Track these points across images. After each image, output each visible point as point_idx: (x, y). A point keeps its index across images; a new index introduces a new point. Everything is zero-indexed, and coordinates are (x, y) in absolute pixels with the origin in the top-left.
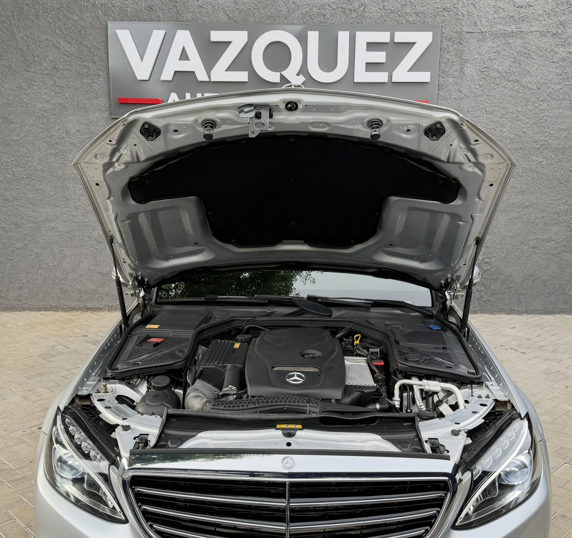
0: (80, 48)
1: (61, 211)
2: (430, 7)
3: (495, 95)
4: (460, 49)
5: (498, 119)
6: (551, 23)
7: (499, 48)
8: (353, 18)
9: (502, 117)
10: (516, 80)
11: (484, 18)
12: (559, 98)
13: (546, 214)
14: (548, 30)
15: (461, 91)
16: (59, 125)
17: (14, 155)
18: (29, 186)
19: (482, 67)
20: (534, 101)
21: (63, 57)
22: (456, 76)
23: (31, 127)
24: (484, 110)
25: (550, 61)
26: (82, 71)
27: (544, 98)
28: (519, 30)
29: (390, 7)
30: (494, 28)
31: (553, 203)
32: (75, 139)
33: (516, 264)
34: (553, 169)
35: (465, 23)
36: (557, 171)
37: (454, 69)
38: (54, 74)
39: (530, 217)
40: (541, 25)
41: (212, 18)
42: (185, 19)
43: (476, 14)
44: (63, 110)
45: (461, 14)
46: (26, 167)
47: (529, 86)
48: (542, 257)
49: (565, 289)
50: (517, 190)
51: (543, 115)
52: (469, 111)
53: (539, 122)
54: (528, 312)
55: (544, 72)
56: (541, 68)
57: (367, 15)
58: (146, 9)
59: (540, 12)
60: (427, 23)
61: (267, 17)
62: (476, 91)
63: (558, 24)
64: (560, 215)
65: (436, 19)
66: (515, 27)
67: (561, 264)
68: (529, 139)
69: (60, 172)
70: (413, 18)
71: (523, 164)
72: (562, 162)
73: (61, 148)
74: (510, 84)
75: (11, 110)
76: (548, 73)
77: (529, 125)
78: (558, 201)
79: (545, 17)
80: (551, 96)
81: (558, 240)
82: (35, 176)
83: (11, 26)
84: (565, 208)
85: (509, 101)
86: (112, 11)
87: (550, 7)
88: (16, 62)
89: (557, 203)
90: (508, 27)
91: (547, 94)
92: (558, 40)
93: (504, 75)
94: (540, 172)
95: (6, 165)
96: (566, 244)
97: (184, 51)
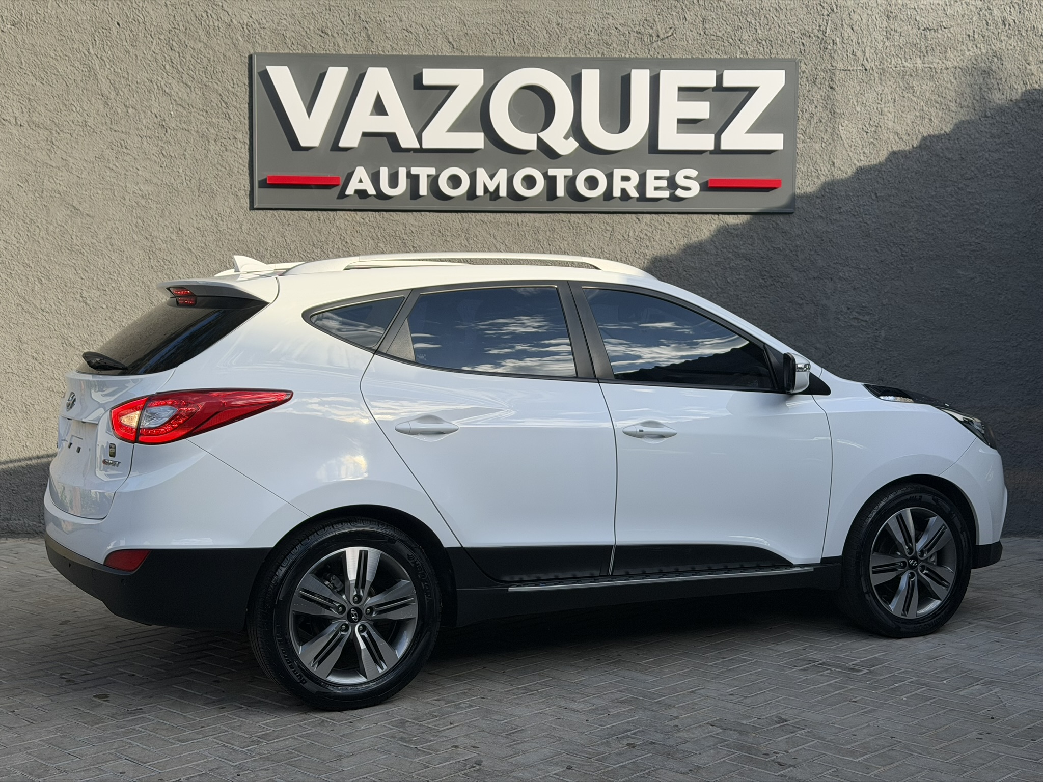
0: (204, 95)
2: (780, 30)
3: (890, 169)
4: (832, 97)
5: (897, 209)
8: (654, 48)
9: (904, 205)
10: (924, 146)
12: (998, 174)
14: (975, 66)
15: (834, 163)
16: (166, 220)
19: (867, 126)
20: (955, 180)
21: (176, 108)
22: (825, 140)
23: (117, 222)
24: (873, 195)
25: (979, 114)
26: (207, 131)
27: (973, 174)
28: (927, 65)
29: (716, 31)
30: (886, 63)
32: (192, 243)
34: (993, 290)
35: (839, 55)
37: (822, 129)
38: (159, 135)
39: (958, 370)
40: (962, 57)
41: (425, 49)
42: (380, 49)
43: (855, 41)
44: (173, 195)
45: (831, 42)
46: (107, 289)
47: (947, 155)
51: (972, 202)
52: (849, 196)
53: (967, 214)
55: (970, 133)
56: (966, 126)
57: (677, 44)
58: (316, 34)
59: (960, 37)
60: (777, 56)
61: (514, 47)
63: (990, 56)
65: (790, 49)
66: (920, 62)
68: (950, 241)
70: (752, 48)
73: (168, 259)
74: (915, 153)
75: (83, 194)
76: (977, 133)
77: (949, 219)
79: (970, 44)
80: (984, 172)
82: (120, 304)
83: (90, 58)
85: (915, 180)
86: (261, 36)
87: (976, 30)
88: (96, 116)
90: (909, 61)
91: (977, 168)
92: (992, 81)
93: (905, 138)
95: (72, 286)
97: (379, 100)
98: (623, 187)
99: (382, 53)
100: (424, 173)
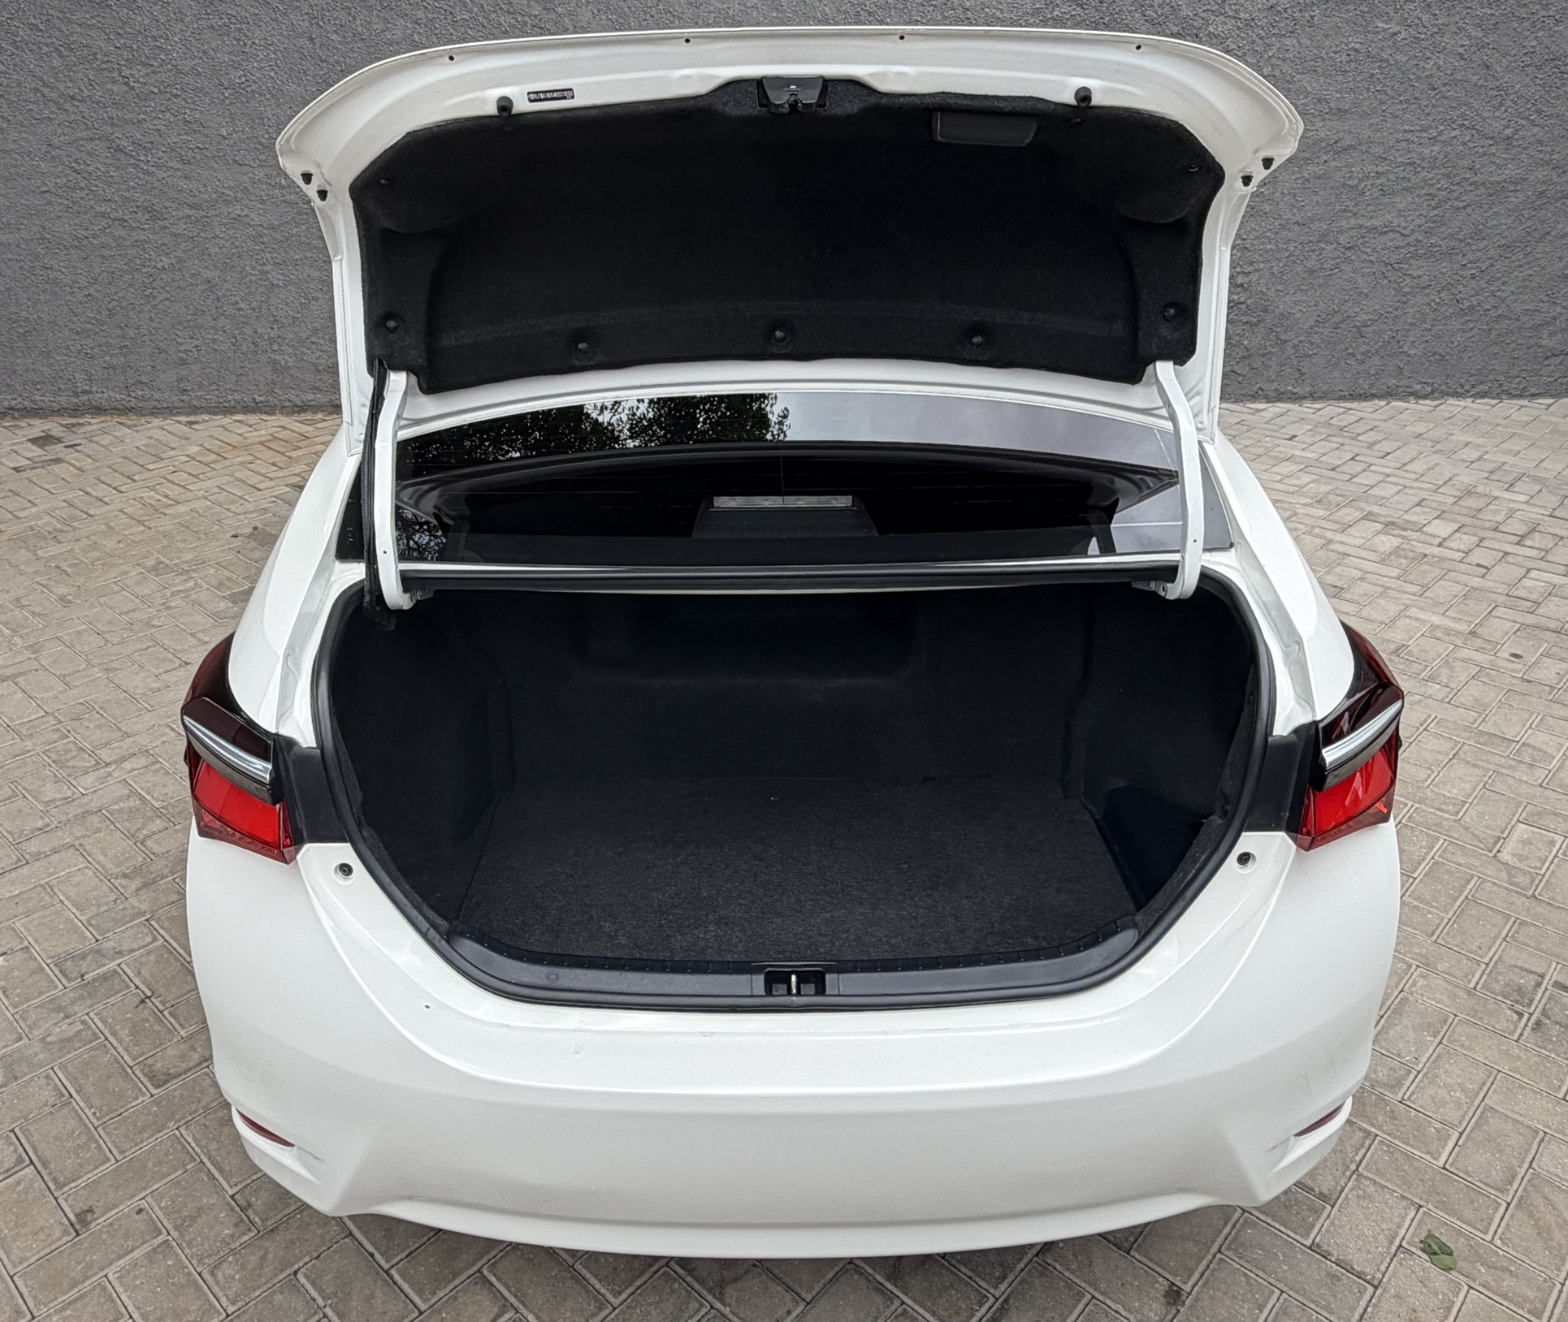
1: (251, 175)
13: (1386, 167)
31: (1408, 140)
33: (1303, 287)
36: (1429, 58)
48: (1364, 270)
49: (1401, 343)
64: (1419, 169)
67: (1402, 285)
69: (236, 76)
72: (1444, 34)
78: (1418, 135)
81: (1405, 228)
84: (1432, 151)
89: (1416, 140)
94: (1387, 60)
96: (1421, 238)
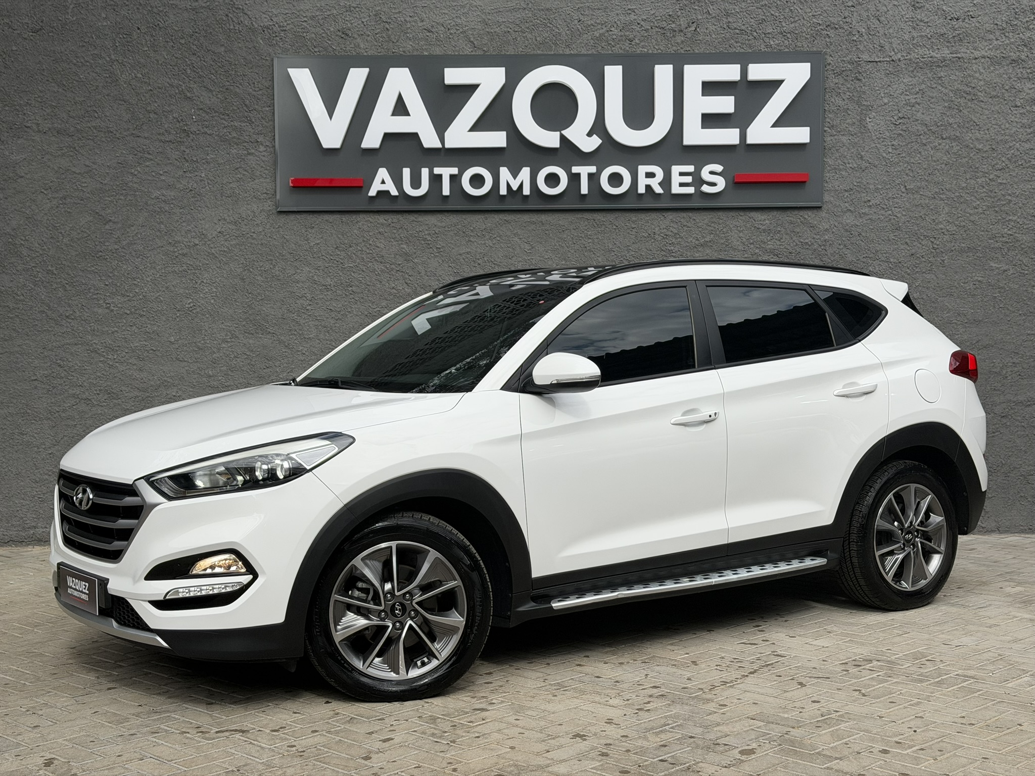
0: (226, 99)
2: (805, 22)
3: (920, 161)
4: (858, 89)
5: (927, 201)
6: (1007, 44)
7: (923, 86)
8: (677, 43)
9: (935, 197)
10: (955, 137)
11: (896, 39)
12: (1029, 164)
14: (1004, 55)
15: (862, 156)
16: (189, 225)
17: (111, 275)
18: (134, 327)
19: (895, 118)
20: (987, 171)
21: (199, 113)
22: (853, 133)
23: (140, 228)
24: (902, 187)
25: (1009, 104)
26: (230, 136)
27: (1004, 164)
28: (955, 55)
29: (739, 24)
30: (913, 54)
32: (215, 248)
35: (865, 46)
37: (848, 121)
38: (182, 140)
39: (992, 365)
40: (991, 46)
41: (446, 49)
42: (401, 49)
43: (882, 32)
44: (196, 199)
45: (856, 33)
46: (131, 295)
47: (978, 145)
50: (968, 319)
51: (1003, 193)
52: (877, 189)
53: (998, 205)
54: (1000, 529)
55: (1000, 123)
56: (996, 116)
57: (700, 38)
58: (337, 35)
59: (988, 26)
60: (802, 49)
61: (536, 45)
62: (887, 157)
63: (1019, 45)
65: (816, 41)
66: (948, 52)
68: (982, 233)
70: (777, 41)
71: (974, 274)
73: (191, 263)
74: (944, 144)
75: (106, 200)
76: (1007, 124)
77: (980, 210)
79: (998, 33)
80: (1015, 162)
82: (145, 309)
85: (945, 172)
86: (281, 39)
87: (1004, 19)
88: (118, 121)
90: (936, 51)
91: (1008, 159)
92: (1022, 70)
93: (934, 128)
95: (96, 292)
97: (400, 101)
98: (648, 183)
99: (402, 53)
100: (446, 172)
